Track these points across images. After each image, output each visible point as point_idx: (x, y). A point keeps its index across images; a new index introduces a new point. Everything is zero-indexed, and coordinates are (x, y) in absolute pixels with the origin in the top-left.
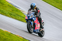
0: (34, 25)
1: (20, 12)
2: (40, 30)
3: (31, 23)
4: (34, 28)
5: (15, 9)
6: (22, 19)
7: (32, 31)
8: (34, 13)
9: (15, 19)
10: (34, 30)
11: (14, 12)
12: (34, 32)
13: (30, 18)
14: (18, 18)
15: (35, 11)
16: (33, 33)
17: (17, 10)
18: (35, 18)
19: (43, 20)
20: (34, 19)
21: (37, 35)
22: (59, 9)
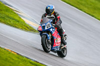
0: (52, 39)
1: (12, 12)
2: (60, 47)
3: (47, 37)
4: (52, 45)
5: (4, 8)
6: (15, 23)
7: (49, 49)
8: (51, 21)
9: (5, 23)
10: (52, 48)
11: (3, 12)
12: (52, 50)
13: (46, 28)
14: (9, 22)
15: (52, 17)
16: (51, 52)
17: (8, 10)
18: (53, 28)
19: (64, 31)
20: (51, 30)
21: (56, 54)
22: (75, 8)
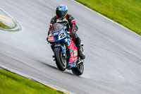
2: (77, 62)
8: (65, 27)
10: (67, 64)
13: (60, 39)
15: (64, 22)
18: (68, 38)
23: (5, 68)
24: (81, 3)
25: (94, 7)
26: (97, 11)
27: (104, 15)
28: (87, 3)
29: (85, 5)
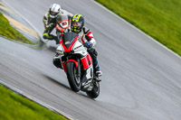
23: (21, 92)
24: (127, 20)
25: (144, 28)
26: (147, 33)
27: (155, 38)
28: (135, 21)
29: (132, 23)
